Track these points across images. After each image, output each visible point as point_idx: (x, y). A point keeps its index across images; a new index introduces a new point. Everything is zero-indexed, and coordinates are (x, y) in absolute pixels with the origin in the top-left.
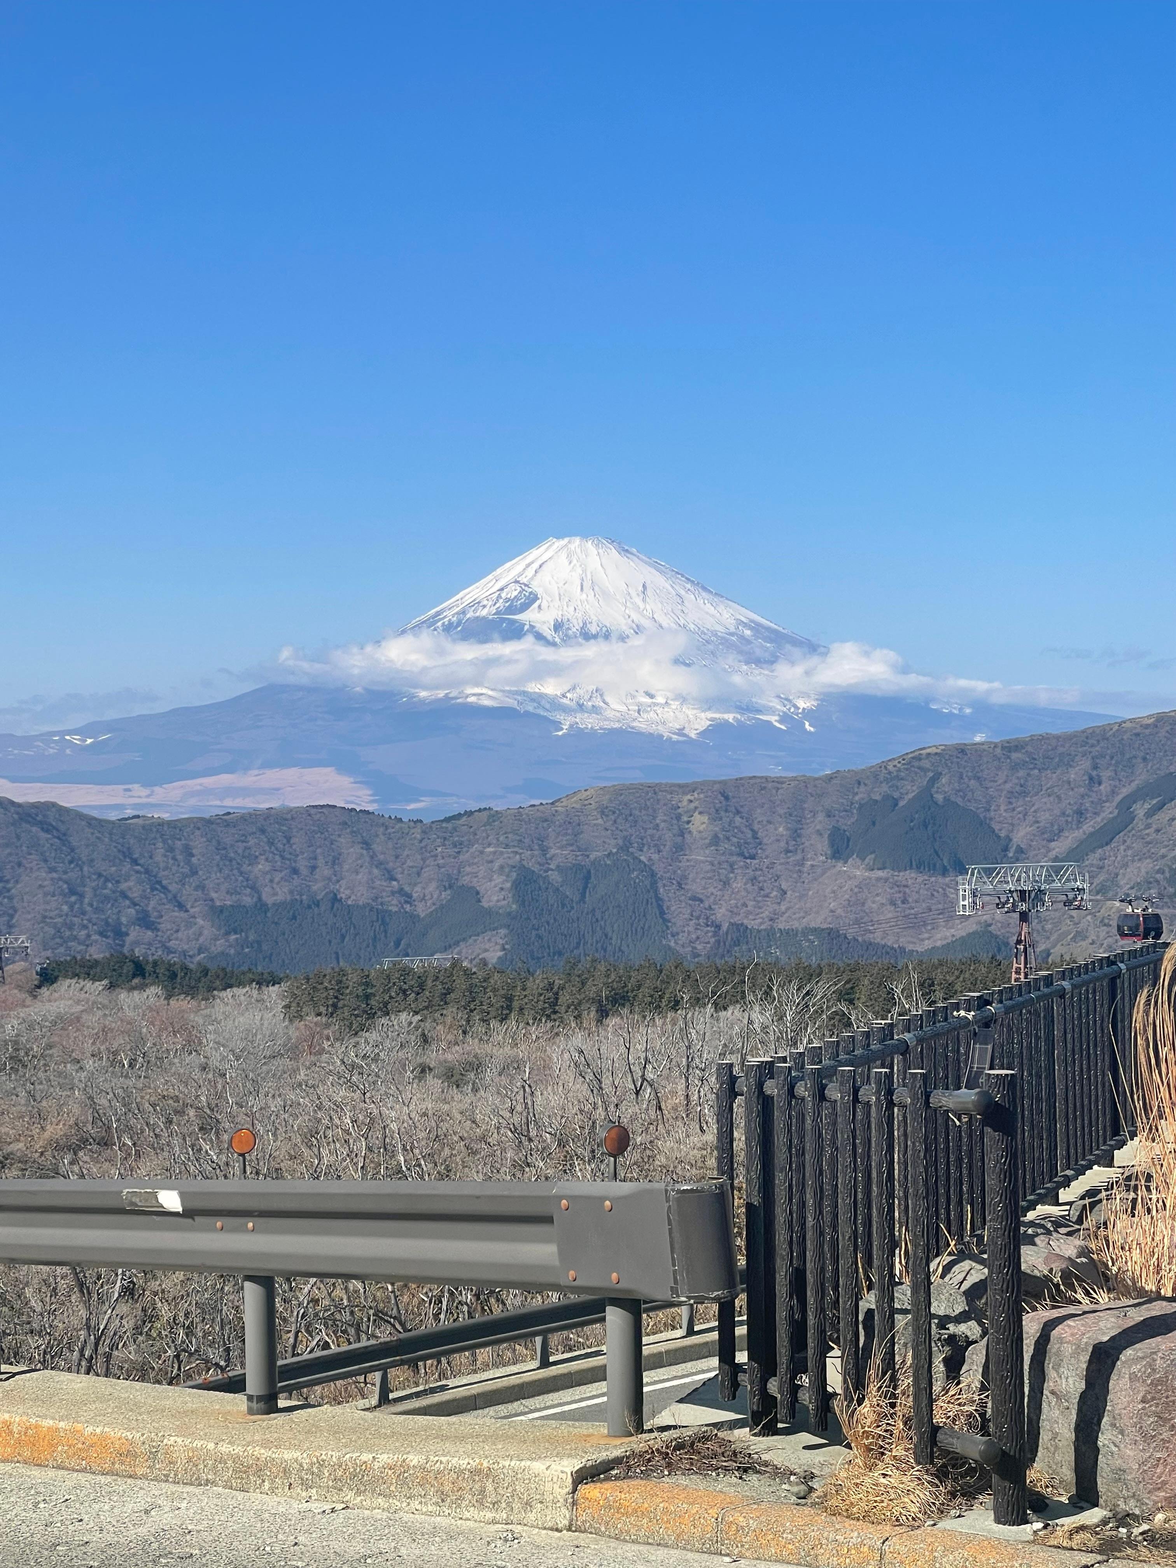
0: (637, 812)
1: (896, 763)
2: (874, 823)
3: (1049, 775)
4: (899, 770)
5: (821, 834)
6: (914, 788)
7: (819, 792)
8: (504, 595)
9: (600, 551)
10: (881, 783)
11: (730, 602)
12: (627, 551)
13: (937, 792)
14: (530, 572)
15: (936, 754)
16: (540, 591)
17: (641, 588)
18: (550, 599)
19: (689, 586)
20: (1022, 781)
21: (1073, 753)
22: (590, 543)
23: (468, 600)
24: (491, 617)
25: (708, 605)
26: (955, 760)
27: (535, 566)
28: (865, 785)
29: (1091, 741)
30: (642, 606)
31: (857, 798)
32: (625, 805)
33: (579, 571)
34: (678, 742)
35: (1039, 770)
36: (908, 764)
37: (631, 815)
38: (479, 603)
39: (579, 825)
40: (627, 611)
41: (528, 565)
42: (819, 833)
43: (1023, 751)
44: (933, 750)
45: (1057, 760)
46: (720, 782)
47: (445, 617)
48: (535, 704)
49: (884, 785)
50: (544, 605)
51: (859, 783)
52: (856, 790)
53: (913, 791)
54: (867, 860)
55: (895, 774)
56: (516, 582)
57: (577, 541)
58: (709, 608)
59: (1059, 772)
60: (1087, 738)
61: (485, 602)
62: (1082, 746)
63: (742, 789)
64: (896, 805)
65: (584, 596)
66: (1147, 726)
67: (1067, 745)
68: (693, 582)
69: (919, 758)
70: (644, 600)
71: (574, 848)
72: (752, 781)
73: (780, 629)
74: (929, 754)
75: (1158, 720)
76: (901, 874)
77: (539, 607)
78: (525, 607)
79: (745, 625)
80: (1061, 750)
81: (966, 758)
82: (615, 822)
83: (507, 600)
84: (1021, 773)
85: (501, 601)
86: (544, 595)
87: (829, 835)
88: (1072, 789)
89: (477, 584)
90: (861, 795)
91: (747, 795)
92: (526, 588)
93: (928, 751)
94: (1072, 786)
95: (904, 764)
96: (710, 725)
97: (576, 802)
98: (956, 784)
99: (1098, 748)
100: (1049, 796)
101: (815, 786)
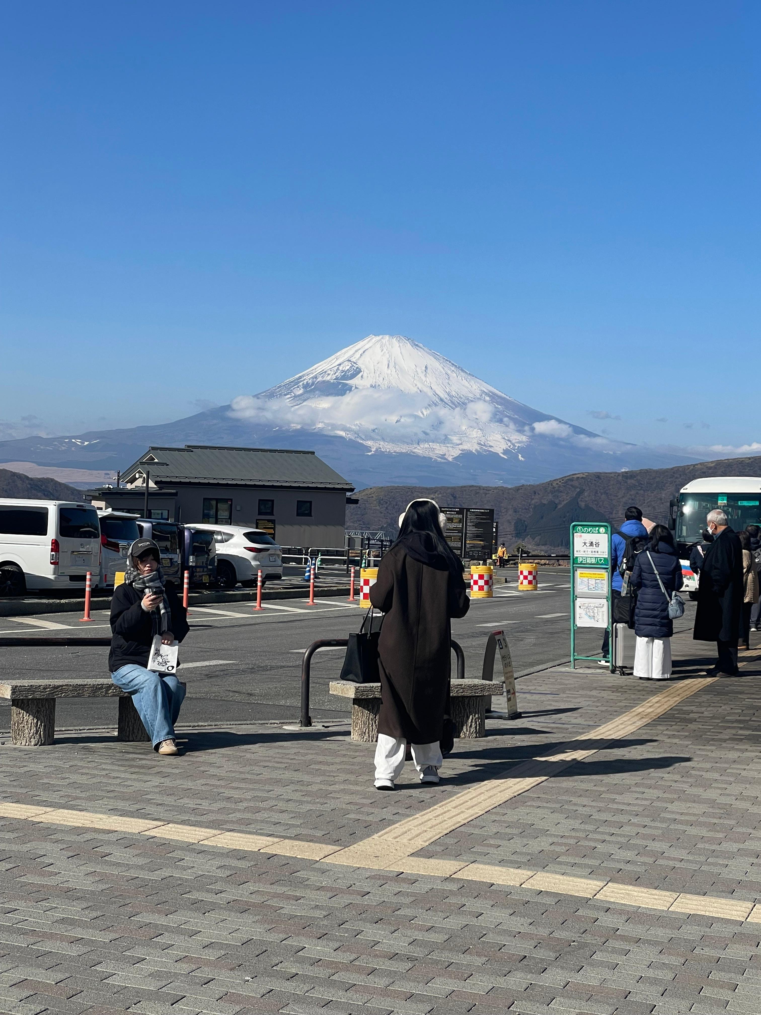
0: (401, 504)
1: (558, 482)
2: (542, 518)
3: (649, 495)
4: (560, 487)
5: (510, 522)
6: (568, 498)
7: (510, 497)
8: (341, 368)
9: (401, 344)
10: (548, 493)
11: (478, 380)
12: (417, 345)
13: (581, 501)
14: (358, 355)
15: (582, 478)
16: (363, 367)
17: (424, 368)
18: (368, 372)
19: (453, 368)
20: (633, 497)
21: (665, 482)
22: (395, 339)
23: (319, 370)
24: (332, 381)
25: (464, 381)
26: (594, 482)
27: (361, 352)
28: (539, 494)
29: (676, 475)
30: (424, 379)
31: (533, 502)
32: (394, 498)
33: (388, 356)
34: (441, 463)
35: (644, 491)
36: (565, 483)
37: (396, 505)
38: (325, 372)
39: (365, 509)
40: (415, 382)
41: (356, 351)
42: (509, 522)
43: (635, 479)
44: (581, 476)
45: (655, 485)
46: (452, 488)
47: (305, 380)
48: (356, 435)
49: (550, 495)
50: (365, 375)
51: (535, 493)
52: (533, 497)
53: (567, 500)
54: (536, 539)
55: (557, 488)
56: (349, 361)
57: (387, 337)
58: (465, 382)
59: (655, 493)
60: (674, 473)
61: (329, 372)
62: (670, 478)
63: (464, 493)
64: (556, 507)
65: (390, 371)
66: (710, 468)
67: (661, 477)
68: (456, 366)
69: (572, 480)
70: (425, 376)
71: (361, 523)
72: (471, 489)
73: (508, 398)
74: (578, 478)
75: (716, 465)
76: (556, 548)
77: (362, 376)
78: (353, 376)
79: (486, 394)
80: (658, 479)
81: (600, 481)
82: (387, 508)
83: (343, 371)
84: (633, 492)
85: (339, 371)
86: (365, 370)
87: (515, 523)
88: (663, 503)
89: (325, 361)
90: (536, 500)
91: (468, 497)
92: (355, 365)
93: (578, 476)
94: (663, 501)
95: (563, 483)
96: (461, 454)
97: (364, 495)
98: (593, 497)
99: (680, 479)
100: (649, 506)
101: (508, 493)
